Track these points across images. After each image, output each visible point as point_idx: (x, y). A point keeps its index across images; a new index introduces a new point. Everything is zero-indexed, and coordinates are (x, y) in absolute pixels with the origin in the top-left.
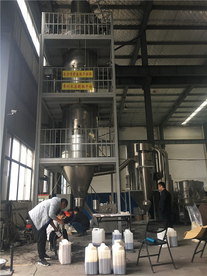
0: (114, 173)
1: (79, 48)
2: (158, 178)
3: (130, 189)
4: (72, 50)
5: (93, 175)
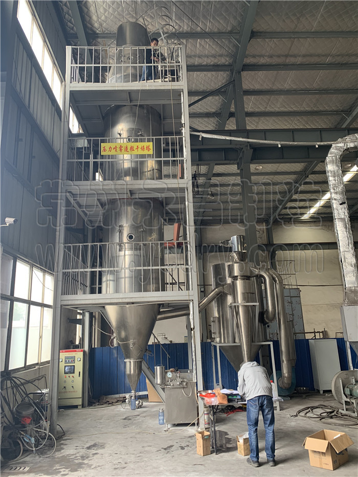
1: (129, 104)
2: (267, 321)
3: (220, 342)
4: (118, 107)
5: (156, 317)
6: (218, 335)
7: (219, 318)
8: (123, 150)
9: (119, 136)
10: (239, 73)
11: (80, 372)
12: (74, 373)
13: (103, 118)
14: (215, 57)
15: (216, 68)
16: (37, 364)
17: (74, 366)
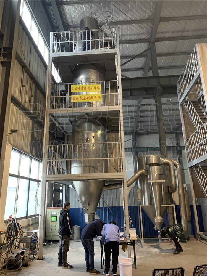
1: (86, 63)
3: (142, 204)
4: (81, 65)
5: (103, 189)
7: (141, 190)
8: (84, 89)
9: (81, 82)
10: (154, 43)
12: (56, 221)
14: (139, 35)
15: (140, 41)
16: (35, 215)
17: (57, 217)
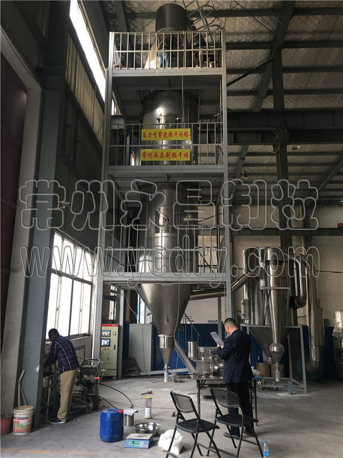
0: (223, 295)
1: (168, 89)
2: (297, 306)
3: (250, 323)
4: (157, 93)
5: (189, 298)
6: (247, 317)
7: (249, 301)
8: (162, 136)
9: (158, 121)
11: (115, 346)
12: (109, 346)
13: (142, 102)
16: (78, 335)
17: (110, 339)
